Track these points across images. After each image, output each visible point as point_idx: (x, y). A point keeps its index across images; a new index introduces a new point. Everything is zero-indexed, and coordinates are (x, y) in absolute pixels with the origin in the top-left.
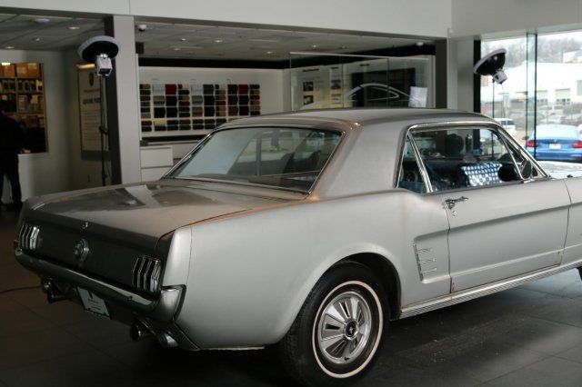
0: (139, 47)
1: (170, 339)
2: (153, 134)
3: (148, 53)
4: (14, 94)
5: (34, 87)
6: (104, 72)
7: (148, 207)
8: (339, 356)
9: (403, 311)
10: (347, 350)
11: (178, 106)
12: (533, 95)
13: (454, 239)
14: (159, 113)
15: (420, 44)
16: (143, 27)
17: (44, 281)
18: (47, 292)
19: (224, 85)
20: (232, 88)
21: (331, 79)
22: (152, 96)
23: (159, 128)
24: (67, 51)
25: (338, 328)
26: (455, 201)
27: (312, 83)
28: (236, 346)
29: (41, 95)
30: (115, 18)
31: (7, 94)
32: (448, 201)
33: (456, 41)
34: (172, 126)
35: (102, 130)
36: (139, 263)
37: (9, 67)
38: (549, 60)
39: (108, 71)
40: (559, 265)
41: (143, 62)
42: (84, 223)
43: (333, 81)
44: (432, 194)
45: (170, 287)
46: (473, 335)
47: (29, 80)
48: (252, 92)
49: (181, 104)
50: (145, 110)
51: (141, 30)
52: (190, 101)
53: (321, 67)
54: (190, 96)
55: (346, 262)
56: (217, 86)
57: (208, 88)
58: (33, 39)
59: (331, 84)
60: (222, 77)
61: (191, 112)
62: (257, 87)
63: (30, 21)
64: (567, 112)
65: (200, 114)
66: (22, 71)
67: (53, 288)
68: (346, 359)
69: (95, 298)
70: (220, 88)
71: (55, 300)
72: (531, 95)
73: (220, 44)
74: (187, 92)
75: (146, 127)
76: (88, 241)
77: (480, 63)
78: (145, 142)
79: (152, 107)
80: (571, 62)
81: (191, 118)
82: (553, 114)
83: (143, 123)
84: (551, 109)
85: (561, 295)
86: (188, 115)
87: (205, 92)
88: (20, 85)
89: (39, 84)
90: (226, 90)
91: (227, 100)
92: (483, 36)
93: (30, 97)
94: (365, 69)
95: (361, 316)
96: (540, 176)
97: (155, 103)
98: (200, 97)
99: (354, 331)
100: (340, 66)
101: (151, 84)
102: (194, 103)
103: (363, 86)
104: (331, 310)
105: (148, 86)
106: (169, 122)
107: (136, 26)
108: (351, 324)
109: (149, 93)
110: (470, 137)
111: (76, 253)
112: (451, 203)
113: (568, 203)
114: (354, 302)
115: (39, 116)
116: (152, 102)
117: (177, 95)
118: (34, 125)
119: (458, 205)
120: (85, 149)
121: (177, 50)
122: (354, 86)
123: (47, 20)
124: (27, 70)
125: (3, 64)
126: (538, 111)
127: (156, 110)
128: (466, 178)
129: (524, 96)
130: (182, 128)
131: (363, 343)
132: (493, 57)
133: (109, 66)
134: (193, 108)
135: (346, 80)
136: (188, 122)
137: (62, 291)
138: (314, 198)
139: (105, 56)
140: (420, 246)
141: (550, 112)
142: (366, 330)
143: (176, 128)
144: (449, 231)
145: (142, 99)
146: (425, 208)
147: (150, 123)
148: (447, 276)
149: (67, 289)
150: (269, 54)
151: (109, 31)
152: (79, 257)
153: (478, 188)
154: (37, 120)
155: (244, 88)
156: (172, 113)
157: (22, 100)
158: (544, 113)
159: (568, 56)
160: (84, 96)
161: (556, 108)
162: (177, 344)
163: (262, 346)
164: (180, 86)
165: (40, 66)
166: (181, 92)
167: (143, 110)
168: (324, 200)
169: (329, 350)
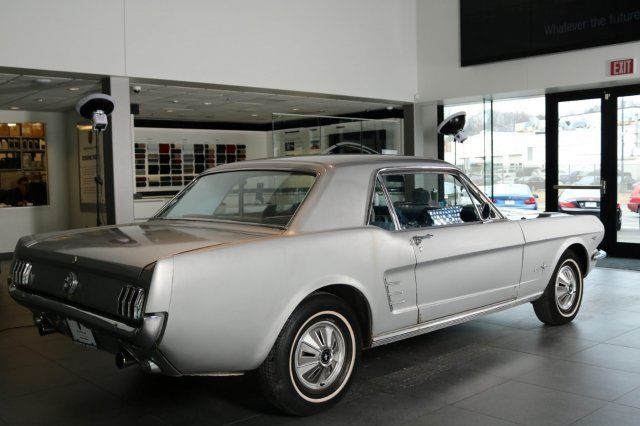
0: (134, 109)
1: (153, 366)
2: (147, 189)
3: (143, 115)
4: (19, 153)
5: (37, 146)
6: (100, 127)
7: (140, 245)
8: (315, 382)
9: (375, 339)
10: (322, 376)
11: (170, 164)
12: (490, 160)
13: (421, 273)
14: (153, 170)
15: (390, 108)
16: (138, 88)
17: (36, 316)
18: (39, 326)
19: (213, 146)
20: (221, 148)
21: (311, 139)
22: (146, 154)
23: (152, 184)
24: (68, 111)
25: (313, 355)
26: (422, 238)
27: (293, 144)
28: (217, 372)
29: (43, 153)
30: (112, 80)
31: (12, 152)
32: (415, 238)
33: (422, 106)
34: (165, 182)
35: (97, 180)
36: (124, 293)
37: (15, 128)
38: (502, 129)
39: (103, 126)
40: (515, 299)
41: (138, 123)
42: (73, 257)
43: (313, 142)
44: (399, 231)
45: (153, 314)
46: (440, 363)
47: (33, 139)
48: (238, 152)
49: (173, 162)
50: (139, 167)
51: (136, 91)
52: (182, 159)
53: (301, 129)
54: (182, 154)
55: (321, 293)
56: (207, 146)
57: (198, 148)
58: (37, 100)
59: (311, 145)
60: (212, 138)
61: (182, 169)
62: (244, 147)
63: (34, 81)
64: (519, 174)
65: (191, 171)
66: (26, 131)
67: (45, 321)
68: (322, 385)
69: (84, 329)
70: (210, 148)
71: (46, 333)
72: (488, 160)
73: (210, 107)
74: (179, 151)
75: (140, 182)
76: (77, 274)
77: (443, 124)
78: (138, 196)
79: (147, 164)
80: (521, 132)
81: (183, 175)
82: (507, 176)
83: (138, 179)
84: (505, 172)
85: (517, 327)
86: (180, 172)
87: (196, 151)
88: (24, 144)
89: (42, 143)
90: (215, 149)
91: (215, 159)
92: (446, 101)
93: (33, 155)
94: (341, 131)
95: (335, 344)
96: (497, 217)
97: (149, 160)
98: (191, 155)
99: (328, 358)
100: (318, 127)
101: (146, 143)
102: (185, 161)
103: (339, 144)
104: (307, 338)
105: (143, 145)
106: (162, 178)
107: (131, 88)
108: (326, 352)
109: (144, 151)
110: (436, 191)
111: (65, 285)
112: (418, 240)
113: (523, 242)
114: (329, 331)
115: (42, 172)
116: (146, 160)
117: (170, 153)
118: (37, 181)
119: (424, 242)
120: (83, 202)
121: (170, 111)
122: (330, 145)
123: (49, 81)
124: (32, 131)
125: (9, 125)
126: (495, 174)
127: (150, 167)
128: (432, 222)
129: (482, 161)
130: (174, 184)
131: (338, 369)
132: (454, 119)
133: (105, 121)
134: (185, 166)
135: (324, 142)
136: (180, 178)
137: (52, 323)
138: (291, 232)
139: (101, 112)
140: (390, 279)
141: (505, 175)
142: (340, 357)
143: (169, 184)
144: (416, 266)
145: (137, 157)
146: (394, 245)
147: (144, 179)
148: (415, 308)
149: (57, 322)
150: (254, 117)
151: (106, 89)
152: (67, 289)
153: (442, 227)
154: (40, 176)
155: (231, 148)
156: (165, 170)
157: (26, 158)
158: (500, 175)
159: (520, 126)
160: (83, 153)
161: (511, 171)
162: (160, 371)
163: (241, 372)
164: (173, 146)
165: (43, 126)
166: (173, 151)
167: (137, 167)
168: (300, 234)
169: (305, 376)
